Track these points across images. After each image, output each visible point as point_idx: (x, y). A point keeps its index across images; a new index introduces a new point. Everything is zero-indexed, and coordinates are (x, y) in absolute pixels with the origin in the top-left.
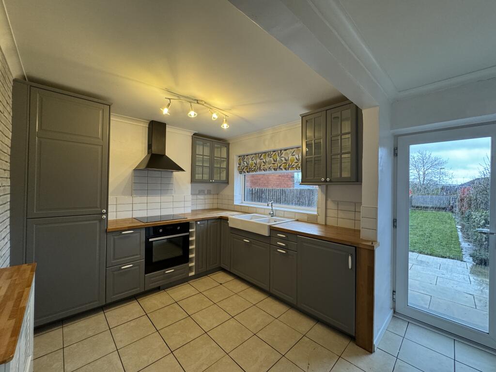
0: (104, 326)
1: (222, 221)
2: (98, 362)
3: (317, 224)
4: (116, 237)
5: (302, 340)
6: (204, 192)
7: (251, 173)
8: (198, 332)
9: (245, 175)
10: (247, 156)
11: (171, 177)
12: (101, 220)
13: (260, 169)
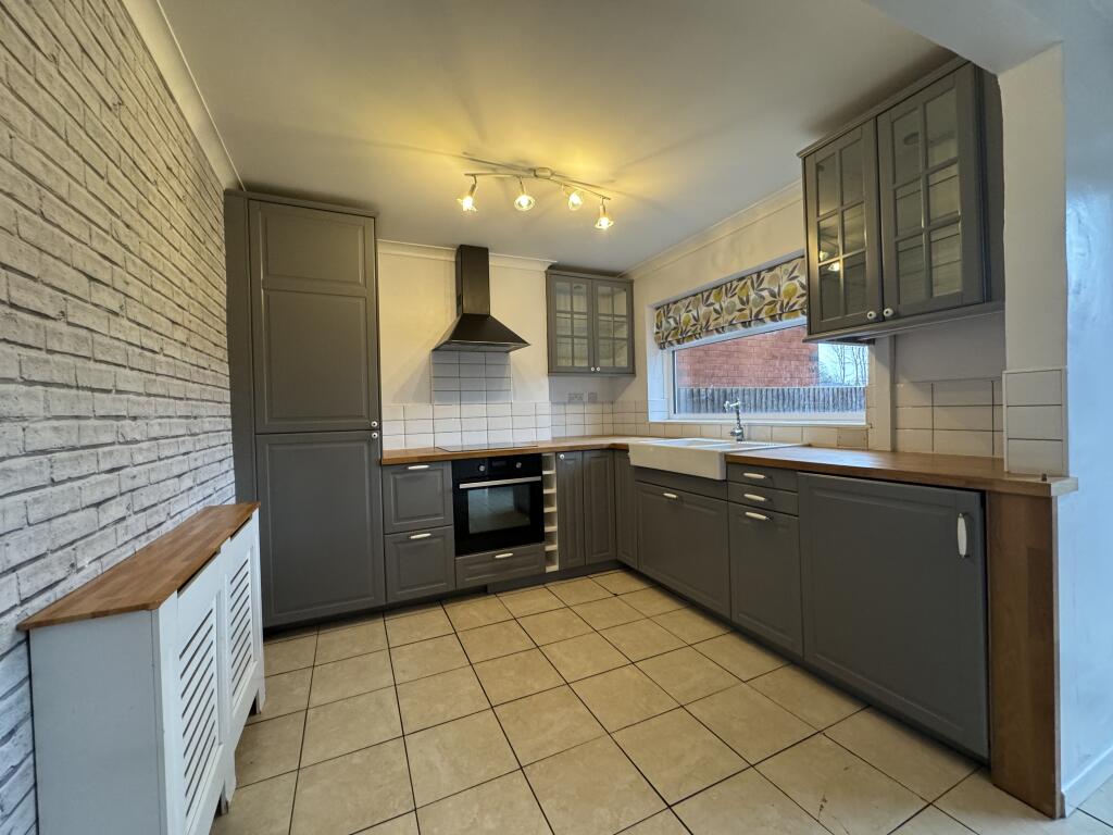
0: (380, 642)
1: (617, 454)
2: (361, 700)
3: (868, 450)
4: (398, 477)
5: (812, 741)
6: (581, 398)
7: (687, 344)
8: (552, 679)
9: (673, 352)
10: (675, 303)
11: (505, 365)
12: (371, 441)
13: (707, 331)
